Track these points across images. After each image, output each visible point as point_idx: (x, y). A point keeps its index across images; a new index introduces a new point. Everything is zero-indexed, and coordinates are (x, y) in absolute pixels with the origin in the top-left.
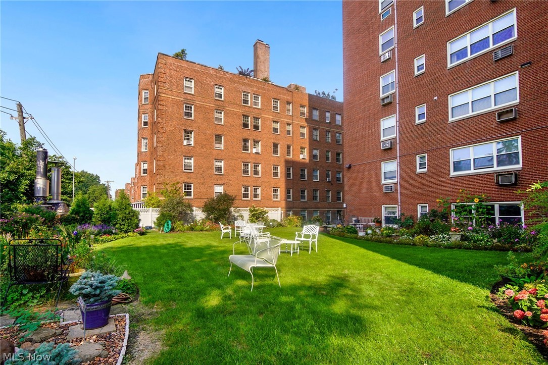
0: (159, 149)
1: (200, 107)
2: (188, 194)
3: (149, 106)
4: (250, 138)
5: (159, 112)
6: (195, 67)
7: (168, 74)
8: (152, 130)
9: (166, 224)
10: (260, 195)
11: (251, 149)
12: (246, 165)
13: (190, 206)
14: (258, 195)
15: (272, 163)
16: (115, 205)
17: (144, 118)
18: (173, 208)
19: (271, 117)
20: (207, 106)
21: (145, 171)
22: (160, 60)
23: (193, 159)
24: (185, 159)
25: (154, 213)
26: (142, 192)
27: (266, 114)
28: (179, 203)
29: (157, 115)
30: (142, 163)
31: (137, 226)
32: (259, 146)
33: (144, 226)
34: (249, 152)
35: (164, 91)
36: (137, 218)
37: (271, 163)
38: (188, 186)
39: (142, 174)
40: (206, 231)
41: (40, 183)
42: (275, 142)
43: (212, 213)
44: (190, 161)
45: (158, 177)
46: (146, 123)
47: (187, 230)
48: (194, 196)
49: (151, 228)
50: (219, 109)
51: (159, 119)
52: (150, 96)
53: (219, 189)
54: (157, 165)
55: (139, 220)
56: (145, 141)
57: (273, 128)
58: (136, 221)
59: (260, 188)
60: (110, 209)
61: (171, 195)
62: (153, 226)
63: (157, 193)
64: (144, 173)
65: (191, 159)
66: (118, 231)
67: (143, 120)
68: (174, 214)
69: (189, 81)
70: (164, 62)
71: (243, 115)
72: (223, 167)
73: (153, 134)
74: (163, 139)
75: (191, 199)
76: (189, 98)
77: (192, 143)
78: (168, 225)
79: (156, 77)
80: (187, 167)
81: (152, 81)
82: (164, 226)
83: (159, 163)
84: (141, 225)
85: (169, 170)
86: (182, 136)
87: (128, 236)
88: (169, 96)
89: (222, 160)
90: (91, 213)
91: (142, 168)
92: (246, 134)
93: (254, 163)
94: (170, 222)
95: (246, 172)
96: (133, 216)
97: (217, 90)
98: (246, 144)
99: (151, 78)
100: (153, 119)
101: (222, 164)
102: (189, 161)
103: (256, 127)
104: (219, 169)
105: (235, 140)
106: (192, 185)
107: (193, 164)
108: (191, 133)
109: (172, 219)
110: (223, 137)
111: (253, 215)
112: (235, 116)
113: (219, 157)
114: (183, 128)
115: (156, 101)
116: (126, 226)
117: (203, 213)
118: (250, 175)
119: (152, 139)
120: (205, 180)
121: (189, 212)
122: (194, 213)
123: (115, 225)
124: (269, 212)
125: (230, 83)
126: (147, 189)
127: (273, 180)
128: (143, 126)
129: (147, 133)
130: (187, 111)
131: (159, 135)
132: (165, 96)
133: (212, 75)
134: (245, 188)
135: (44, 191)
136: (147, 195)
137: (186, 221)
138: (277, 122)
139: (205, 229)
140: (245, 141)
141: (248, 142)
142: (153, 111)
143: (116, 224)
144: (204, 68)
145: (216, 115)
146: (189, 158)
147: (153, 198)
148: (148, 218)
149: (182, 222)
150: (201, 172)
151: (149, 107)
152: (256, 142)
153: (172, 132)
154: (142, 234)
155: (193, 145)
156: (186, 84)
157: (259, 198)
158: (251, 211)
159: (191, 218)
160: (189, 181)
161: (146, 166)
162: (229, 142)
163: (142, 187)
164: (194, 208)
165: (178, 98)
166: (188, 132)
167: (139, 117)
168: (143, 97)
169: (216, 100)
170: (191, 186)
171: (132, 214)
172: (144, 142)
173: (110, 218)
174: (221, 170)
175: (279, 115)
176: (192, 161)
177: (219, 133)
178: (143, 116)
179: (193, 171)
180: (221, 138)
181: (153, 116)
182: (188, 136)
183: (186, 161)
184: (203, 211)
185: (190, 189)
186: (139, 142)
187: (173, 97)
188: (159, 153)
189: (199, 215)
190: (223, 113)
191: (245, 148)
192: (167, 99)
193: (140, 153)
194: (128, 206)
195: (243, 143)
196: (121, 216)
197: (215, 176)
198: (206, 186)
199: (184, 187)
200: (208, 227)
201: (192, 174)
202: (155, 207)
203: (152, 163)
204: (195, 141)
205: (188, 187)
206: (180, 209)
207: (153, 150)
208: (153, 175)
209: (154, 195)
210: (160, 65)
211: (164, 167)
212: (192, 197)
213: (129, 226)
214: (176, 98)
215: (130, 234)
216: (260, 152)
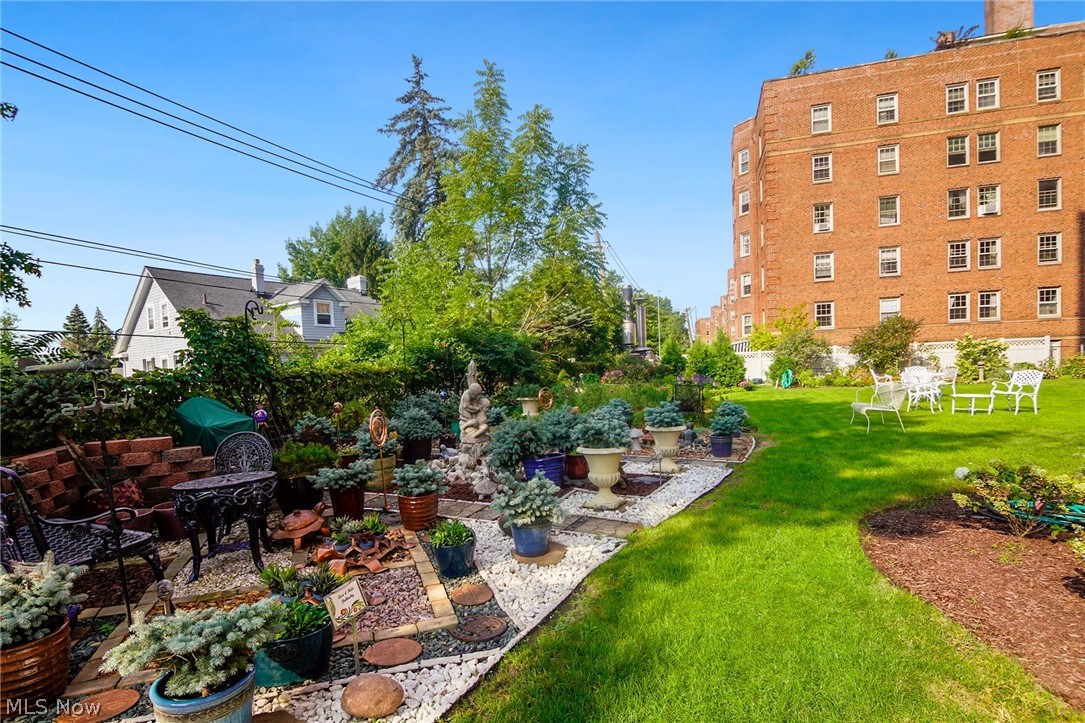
0: (770, 250)
1: (846, 151)
2: (824, 321)
3: (751, 176)
4: (970, 183)
5: (767, 186)
6: (834, 77)
7: (780, 112)
8: (757, 216)
9: (784, 376)
10: (998, 309)
11: (974, 207)
12: (959, 247)
13: (825, 345)
14: (995, 308)
15: (1035, 230)
16: (712, 350)
17: (744, 198)
18: (796, 349)
19: (1034, 119)
20: (860, 147)
21: (747, 289)
22: (767, 94)
23: (832, 255)
24: (818, 258)
25: (765, 359)
26: (743, 325)
27: (1016, 117)
28: (807, 341)
29: (765, 191)
30: (742, 277)
31: (742, 378)
32: (995, 197)
33: (751, 378)
34: (968, 215)
35: (775, 146)
36: (742, 366)
37: (1032, 230)
38: (824, 307)
39: (743, 295)
40: (855, 385)
41: (627, 326)
42: (1046, 176)
43: (869, 354)
44: (828, 260)
45: (769, 297)
46: (746, 208)
47: (820, 384)
48: (836, 324)
49: (761, 381)
50: (889, 142)
51: (768, 198)
52: (751, 159)
53: (891, 307)
54: (767, 278)
55: (745, 370)
56: (746, 238)
57: (1041, 144)
58: (740, 371)
59: (998, 294)
60: (707, 355)
61: (793, 327)
62: (764, 378)
63: (769, 326)
64: (746, 293)
65: (828, 257)
66: (718, 385)
67: (741, 204)
68: (796, 359)
69: (820, 110)
70: (773, 95)
71: (950, 138)
72: (898, 260)
73: (757, 224)
74: (776, 231)
75: (830, 331)
76: (822, 143)
77: (830, 225)
78: (788, 376)
79: (760, 124)
80: (823, 275)
81: (753, 131)
82: (781, 378)
83: (770, 274)
84: (746, 376)
85: (788, 284)
86: (811, 218)
87: (732, 391)
88: (784, 153)
89: (897, 246)
90: (684, 362)
91: (742, 285)
92: (957, 177)
93: (980, 239)
94: (790, 372)
95: (958, 262)
96: (736, 364)
97: (882, 106)
98: (958, 200)
99: (751, 125)
100: (758, 196)
101: (897, 255)
102: (824, 261)
103: (987, 156)
104: (891, 266)
105: (929, 198)
106: (832, 305)
107: (832, 265)
108: (828, 208)
109: (795, 367)
110: (898, 200)
111: (967, 356)
112: (927, 147)
113: (891, 242)
114: (813, 202)
115: (761, 165)
116: (727, 379)
117: (851, 355)
118: (969, 268)
119: (757, 232)
120: (860, 292)
121: (825, 355)
122: (834, 355)
123: (713, 376)
124: (1011, 347)
125: (913, 79)
126: (751, 319)
127: (1038, 270)
128: (741, 214)
129: (748, 225)
130: (819, 168)
131: (768, 227)
132: (777, 153)
133: (869, 79)
134: (958, 298)
135: (632, 338)
136: (752, 329)
137: (819, 370)
138: (1054, 126)
139: (853, 383)
140: (956, 194)
141: (965, 195)
142: (758, 184)
143: (715, 375)
144: (850, 72)
145: (881, 157)
146: (826, 254)
147: (762, 334)
148: (757, 365)
149: (810, 372)
150: (850, 277)
151: (750, 179)
152: (986, 189)
153: (791, 215)
154: (750, 389)
155: (832, 230)
156: (816, 116)
157: (996, 315)
158: (961, 347)
159: (827, 365)
160: (826, 297)
161: (748, 281)
162: (914, 205)
163: (743, 317)
164: (834, 348)
165: (801, 150)
166: (821, 209)
167: (734, 199)
168: (740, 163)
169: (881, 126)
170: (829, 306)
171: (734, 361)
172: (743, 240)
173: (706, 367)
174: (895, 267)
175: (1059, 108)
176: (831, 259)
177: (889, 193)
178: (741, 195)
179: (832, 278)
180: (895, 202)
181: (758, 191)
182: (822, 215)
183: (819, 261)
184: (851, 352)
185: (829, 312)
186: (736, 240)
187: (791, 152)
188: (770, 257)
189: (843, 359)
190: (897, 148)
191: (957, 209)
192: (781, 159)
193: (738, 260)
194: (728, 351)
195: (949, 201)
196: (720, 365)
197: (881, 281)
198: (862, 303)
199: (816, 310)
200: (858, 380)
201: (830, 285)
202: (766, 349)
203: (757, 275)
204: (836, 223)
205: (824, 309)
206: (807, 351)
207: (759, 253)
208: (760, 295)
209: (764, 329)
210: (767, 103)
211: (779, 278)
212: (832, 327)
213: (731, 378)
214: (797, 151)
215: (733, 388)
216: (998, 209)
